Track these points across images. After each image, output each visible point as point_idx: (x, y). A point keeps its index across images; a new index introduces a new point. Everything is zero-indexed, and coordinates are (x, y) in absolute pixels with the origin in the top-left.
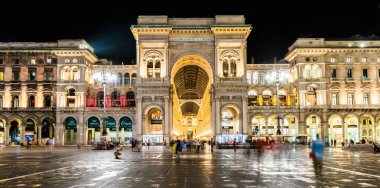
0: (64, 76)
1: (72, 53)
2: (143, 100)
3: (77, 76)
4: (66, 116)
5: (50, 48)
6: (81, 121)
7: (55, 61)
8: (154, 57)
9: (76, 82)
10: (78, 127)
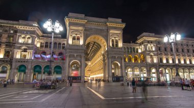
0: (21, 41)
1: (28, 28)
2: (70, 56)
3: (30, 41)
4: (20, 64)
5: (13, 24)
6: (29, 67)
7: (16, 32)
8: (76, 34)
9: (29, 44)
10: (27, 71)
